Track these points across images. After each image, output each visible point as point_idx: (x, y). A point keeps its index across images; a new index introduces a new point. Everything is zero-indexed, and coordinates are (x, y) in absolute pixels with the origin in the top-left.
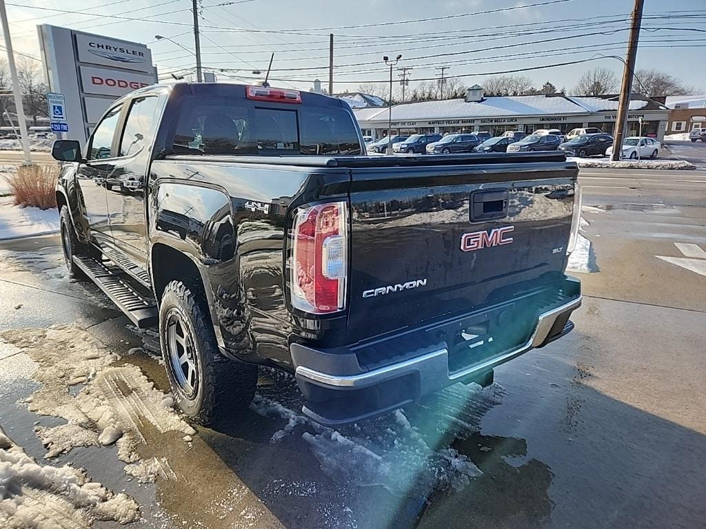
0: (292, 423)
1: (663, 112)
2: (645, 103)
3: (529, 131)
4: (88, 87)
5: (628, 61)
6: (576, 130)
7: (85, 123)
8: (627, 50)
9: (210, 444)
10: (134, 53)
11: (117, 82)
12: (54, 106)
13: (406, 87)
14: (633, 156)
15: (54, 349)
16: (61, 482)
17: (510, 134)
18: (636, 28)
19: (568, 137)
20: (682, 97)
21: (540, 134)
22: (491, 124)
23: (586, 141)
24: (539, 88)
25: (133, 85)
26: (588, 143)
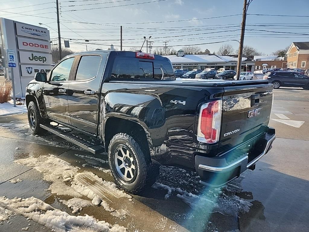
0: (170, 191)
1: (253, 62)
2: (246, 59)
3: (203, 69)
4: (21, 47)
5: (241, 42)
6: (221, 69)
7: (19, 63)
8: (240, 38)
9: (141, 202)
10: (42, 32)
11: (34, 45)
12: (10, 56)
13: (151, 49)
14: (244, 79)
15: (47, 166)
16: (88, 222)
17: (196, 70)
18: (243, 30)
19: (218, 72)
20: (258, 56)
21: (208, 70)
22: (187, 66)
23: (226, 73)
24: (204, 51)
25: (41, 46)
26: (227, 74)
